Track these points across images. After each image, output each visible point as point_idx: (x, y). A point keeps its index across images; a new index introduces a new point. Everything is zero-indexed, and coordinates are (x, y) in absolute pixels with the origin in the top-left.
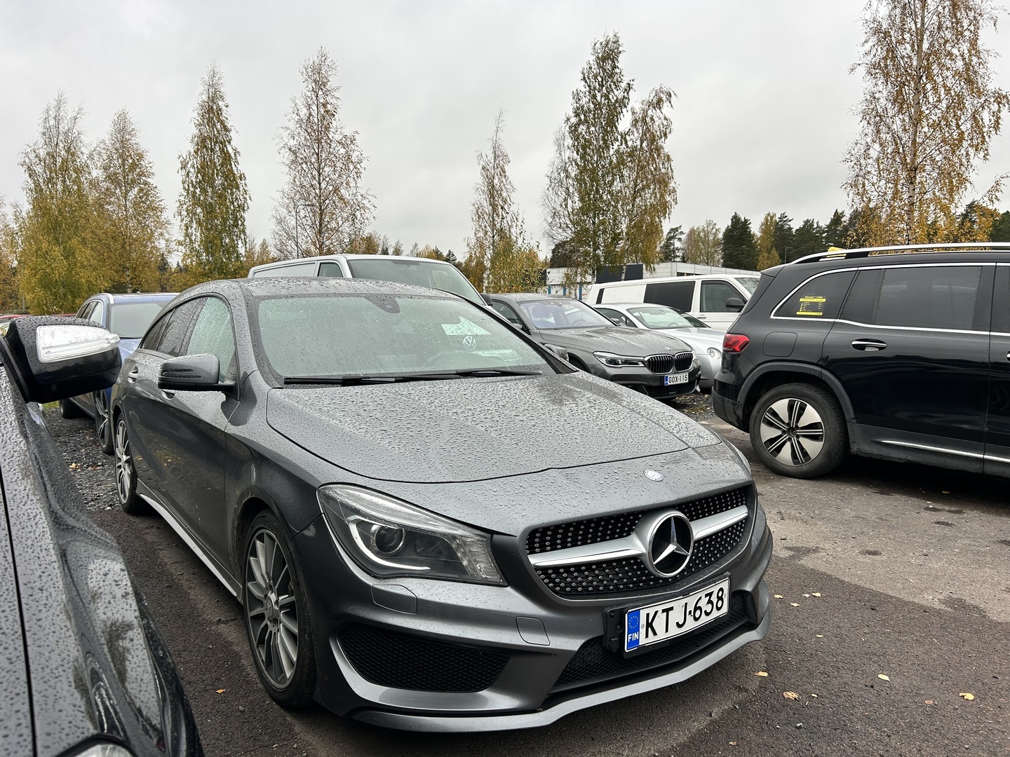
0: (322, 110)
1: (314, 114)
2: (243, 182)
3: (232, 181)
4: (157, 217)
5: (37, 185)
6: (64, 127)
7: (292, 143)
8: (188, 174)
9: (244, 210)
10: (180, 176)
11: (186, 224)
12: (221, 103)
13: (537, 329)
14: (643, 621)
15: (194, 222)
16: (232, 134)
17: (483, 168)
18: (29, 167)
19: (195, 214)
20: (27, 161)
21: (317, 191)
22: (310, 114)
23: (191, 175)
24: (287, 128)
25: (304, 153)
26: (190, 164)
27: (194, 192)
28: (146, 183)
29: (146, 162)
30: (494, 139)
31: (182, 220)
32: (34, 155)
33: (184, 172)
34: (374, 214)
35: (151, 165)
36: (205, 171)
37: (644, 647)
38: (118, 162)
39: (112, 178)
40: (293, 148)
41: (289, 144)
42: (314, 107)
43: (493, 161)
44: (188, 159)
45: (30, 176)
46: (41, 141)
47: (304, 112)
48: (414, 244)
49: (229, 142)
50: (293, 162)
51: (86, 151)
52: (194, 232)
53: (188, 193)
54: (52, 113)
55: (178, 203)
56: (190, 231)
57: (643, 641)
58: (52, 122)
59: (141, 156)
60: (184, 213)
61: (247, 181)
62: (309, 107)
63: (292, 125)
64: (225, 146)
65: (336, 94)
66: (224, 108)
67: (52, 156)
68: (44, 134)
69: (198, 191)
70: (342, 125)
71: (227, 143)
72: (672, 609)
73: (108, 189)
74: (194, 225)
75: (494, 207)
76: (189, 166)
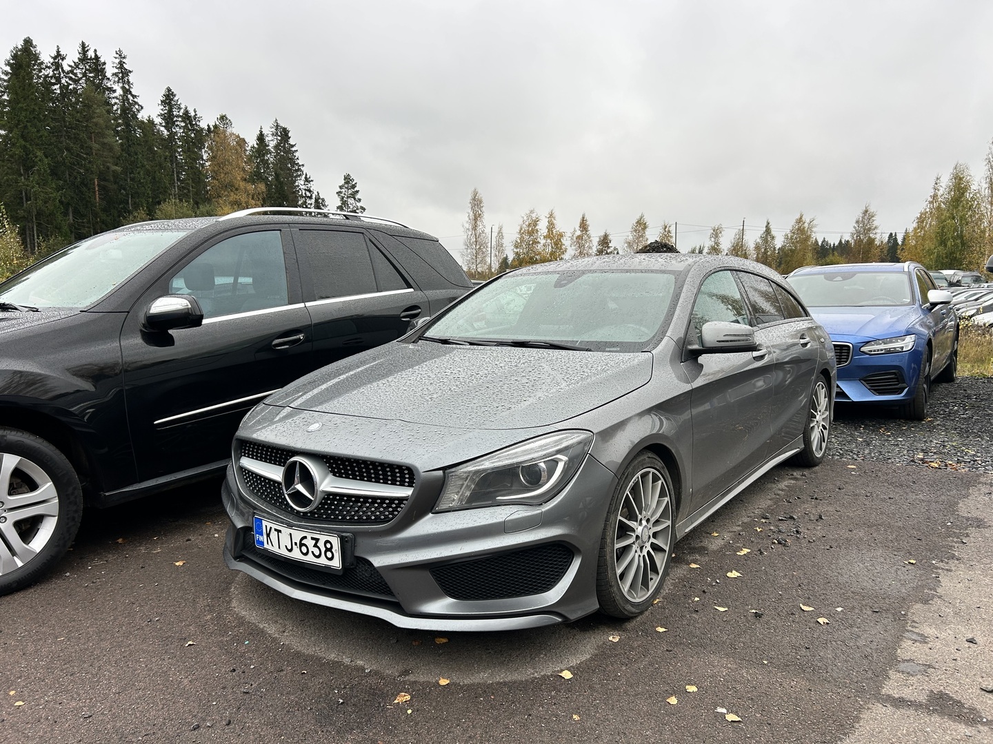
37: (266, 550)
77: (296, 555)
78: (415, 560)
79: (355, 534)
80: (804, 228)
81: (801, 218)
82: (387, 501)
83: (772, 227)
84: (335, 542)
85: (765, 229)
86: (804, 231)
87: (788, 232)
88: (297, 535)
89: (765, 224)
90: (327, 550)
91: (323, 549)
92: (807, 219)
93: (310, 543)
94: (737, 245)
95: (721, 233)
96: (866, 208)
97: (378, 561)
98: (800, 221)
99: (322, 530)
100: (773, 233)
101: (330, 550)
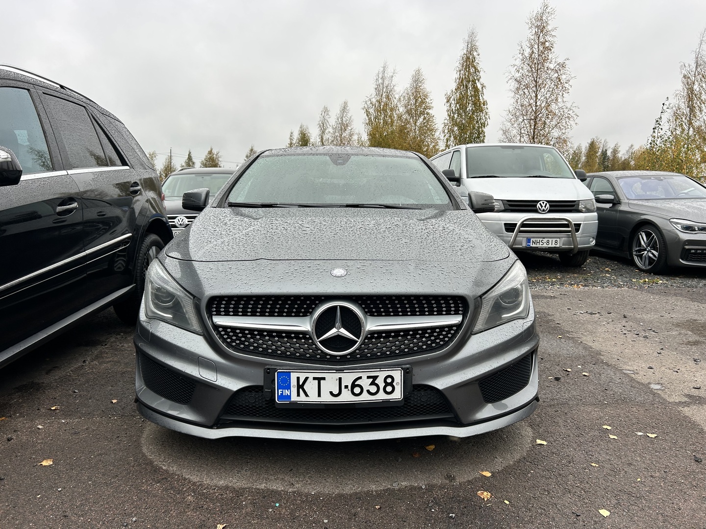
0: (541, 48)
1: (536, 51)
2: (485, 106)
3: (479, 107)
4: (432, 135)
5: (370, 119)
6: (386, 82)
7: (517, 75)
8: (450, 105)
9: (484, 126)
10: (446, 108)
11: (447, 138)
12: (475, 54)
13: (628, 199)
14: (294, 382)
15: (452, 136)
16: (481, 74)
17: (685, 77)
18: (366, 110)
19: (453, 131)
20: (366, 106)
21: (534, 108)
22: (533, 52)
23: (452, 105)
24: (514, 65)
25: (527, 81)
26: (452, 98)
27: (453, 116)
28: (428, 114)
29: (429, 99)
30: (698, 51)
31: (445, 136)
32: (370, 102)
33: (449, 105)
34: (576, 121)
35: (431, 101)
36: (461, 102)
38: (414, 101)
39: (409, 112)
40: (518, 79)
41: (515, 76)
42: (536, 46)
43: (694, 69)
44: (451, 95)
45: (367, 115)
46: (374, 92)
47: (527, 52)
48: (630, 145)
49: (478, 80)
50: (518, 89)
51: (397, 97)
52: (452, 144)
53: (450, 117)
54: (380, 76)
55: (443, 124)
56: (449, 143)
57: (294, 398)
58: (380, 81)
59: (426, 96)
60: (446, 131)
61: (488, 106)
62: (532, 47)
63: (518, 62)
64: (476, 84)
65: (553, 33)
66: (476, 56)
67: (379, 102)
68: (376, 89)
69: (456, 116)
70: (556, 56)
71: (477, 81)
72: (324, 379)
73: (406, 119)
74: (452, 138)
75: (692, 109)
76: (451, 99)
77: (346, 397)
78: (474, 376)
79: (413, 364)
80: (213, 157)
81: (211, 151)
82: (438, 330)
83: (193, 155)
84: (398, 375)
85: (187, 157)
86: (213, 160)
87: (203, 159)
88: (348, 378)
89: (188, 153)
90: (387, 384)
91: (382, 385)
92: (215, 151)
93: (365, 383)
94: (168, 167)
95: (155, 157)
96: (252, 147)
97: (440, 384)
98: (210, 152)
99: (380, 368)
100: (194, 160)
101: (391, 384)
